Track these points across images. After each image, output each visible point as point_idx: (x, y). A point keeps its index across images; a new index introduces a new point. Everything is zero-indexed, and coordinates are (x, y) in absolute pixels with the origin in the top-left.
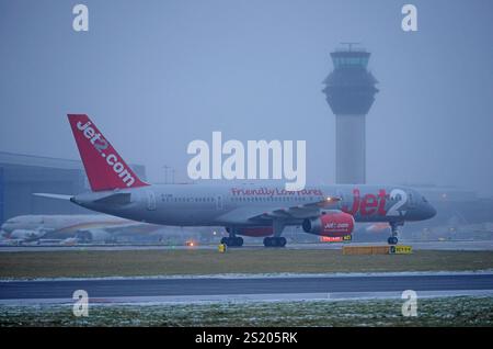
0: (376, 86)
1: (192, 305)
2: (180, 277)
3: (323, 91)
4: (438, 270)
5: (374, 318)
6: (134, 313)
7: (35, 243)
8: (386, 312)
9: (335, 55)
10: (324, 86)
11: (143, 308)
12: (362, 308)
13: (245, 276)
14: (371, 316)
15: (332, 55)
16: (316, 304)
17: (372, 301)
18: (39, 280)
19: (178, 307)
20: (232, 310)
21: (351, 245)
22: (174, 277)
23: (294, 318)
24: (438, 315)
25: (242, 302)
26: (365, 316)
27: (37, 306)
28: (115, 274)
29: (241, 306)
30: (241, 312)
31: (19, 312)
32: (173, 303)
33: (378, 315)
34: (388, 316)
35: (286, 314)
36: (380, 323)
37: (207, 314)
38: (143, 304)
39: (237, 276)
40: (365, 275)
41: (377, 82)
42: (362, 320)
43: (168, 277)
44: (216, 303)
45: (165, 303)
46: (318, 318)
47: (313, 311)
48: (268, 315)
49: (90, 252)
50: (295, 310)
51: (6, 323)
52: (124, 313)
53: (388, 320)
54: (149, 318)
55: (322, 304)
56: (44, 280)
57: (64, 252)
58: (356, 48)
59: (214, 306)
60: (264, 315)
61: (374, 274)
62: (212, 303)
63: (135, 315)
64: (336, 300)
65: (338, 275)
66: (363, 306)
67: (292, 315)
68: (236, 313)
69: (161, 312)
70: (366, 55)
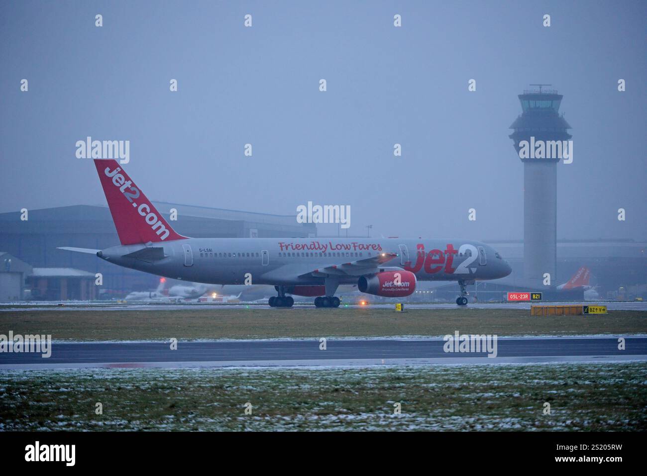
0: (569, 131)
1: (367, 370)
2: (353, 339)
3: (511, 137)
4: (635, 332)
5: (566, 385)
6: (302, 378)
7: (195, 301)
8: (579, 378)
9: (524, 98)
10: (512, 131)
11: (312, 372)
12: (552, 373)
13: (424, 338)
14: (562, 382)
15: (521, 97)
16: (501, 368)
17: (563, 366)
18: (199, 341)
19: (351, 371)
20: (410, 375)
21: (541, 304)
22: (347, 339)
23: (477, 384)
24: (635, 382)
25: (420, 366)
26: (556, 383)
27: (197, 370)
28: (282, 335)
29: (420, 370)
30: (419, 377)
31: (177, 376)
32: (345, 367)
33: (570, 382)
34: (580, 382)
35: (468, 380)
36: (571, 390)
37: (383, 380)
38: (313, 368)
39: (416, 338)
40: (555, 337)
41: (568, 127)
42: (552, 387)
43: (340, 339)
44: (393, 367)
45: (337, 367)
46: (504, 384)
47: (498, 376)
48: (449, 380)
49: (254, 311)
50: (479, 375)
51: (163, 388)
52: (292, 377)
53: (580, 387)
54: (319, 383)
55: (508, 369)
56: (205, 341)
57: (228, 310)
58: (546, 90)
59: (390, 370)
60: (445, 381)
61: (565, 337)
62: (387, 367)
63: (304, 379)
64: (524, 364)
65: (527, 337)
66: (553, 371)
67: (475, 381)
68: (414, 378)
69: (332, 377)
70: (558, 98)
